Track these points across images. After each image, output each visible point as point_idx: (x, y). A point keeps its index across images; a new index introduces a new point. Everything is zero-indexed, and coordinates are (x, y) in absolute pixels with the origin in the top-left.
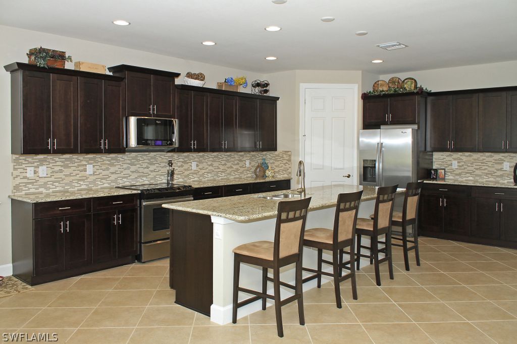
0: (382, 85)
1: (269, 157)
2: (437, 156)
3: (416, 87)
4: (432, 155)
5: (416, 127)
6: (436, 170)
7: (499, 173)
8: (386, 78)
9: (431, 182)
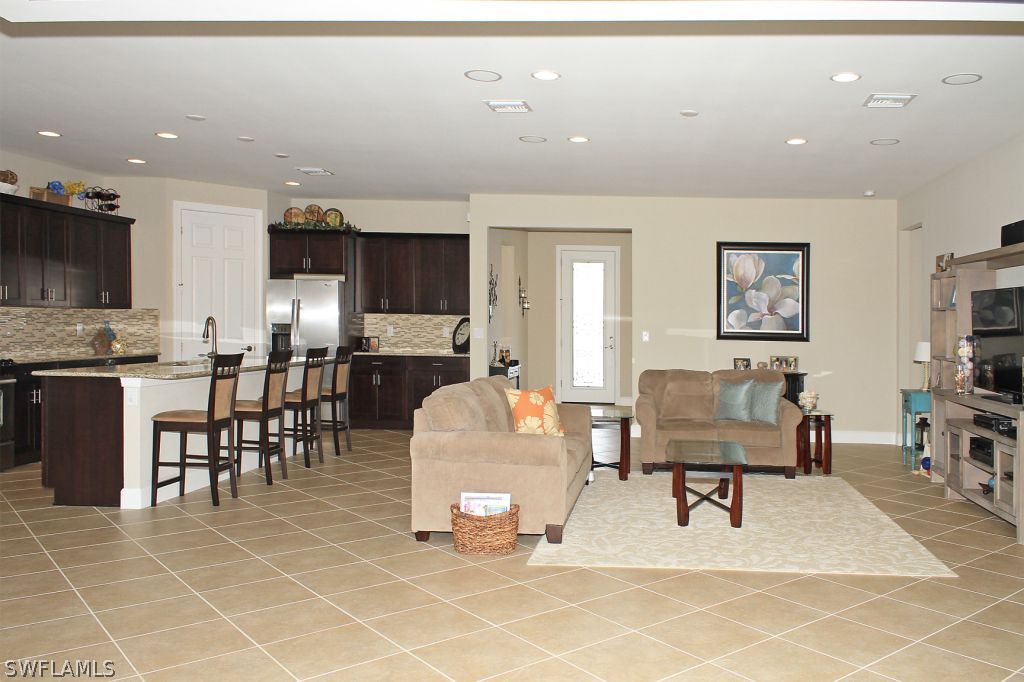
0: (296, 215)
1: (117, 319)
2: (369, 318)
3: (342, 223)
4: (363, 319)
5: (342, 278)
6: (368, 339)
7: (438, 341)
8: (301, 204)
9: (362, 353)
